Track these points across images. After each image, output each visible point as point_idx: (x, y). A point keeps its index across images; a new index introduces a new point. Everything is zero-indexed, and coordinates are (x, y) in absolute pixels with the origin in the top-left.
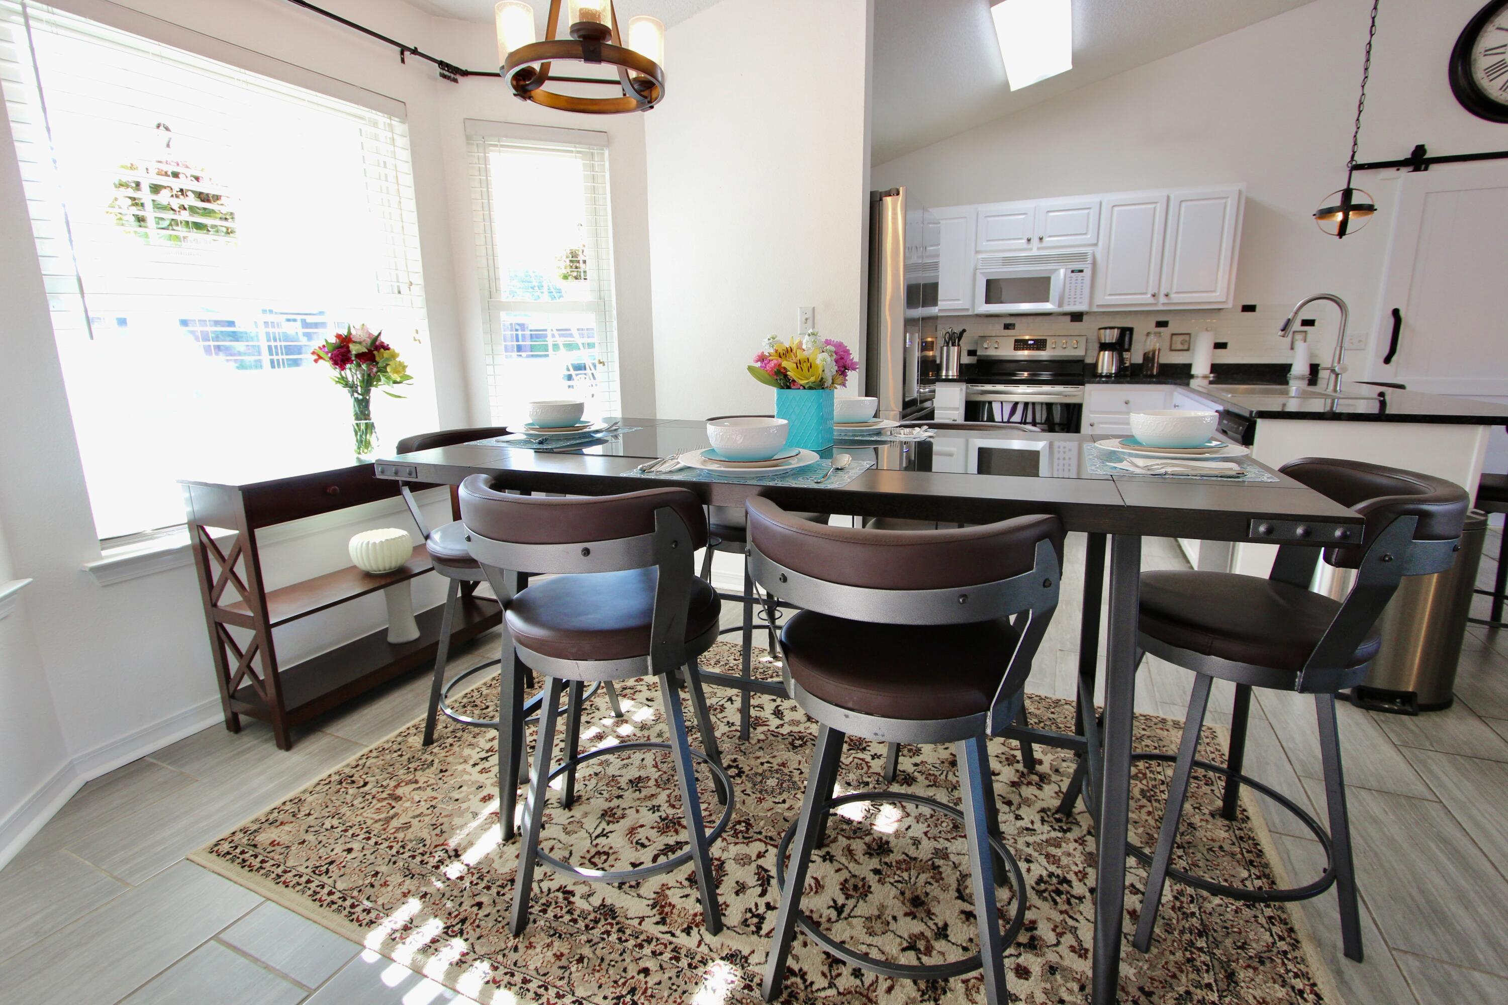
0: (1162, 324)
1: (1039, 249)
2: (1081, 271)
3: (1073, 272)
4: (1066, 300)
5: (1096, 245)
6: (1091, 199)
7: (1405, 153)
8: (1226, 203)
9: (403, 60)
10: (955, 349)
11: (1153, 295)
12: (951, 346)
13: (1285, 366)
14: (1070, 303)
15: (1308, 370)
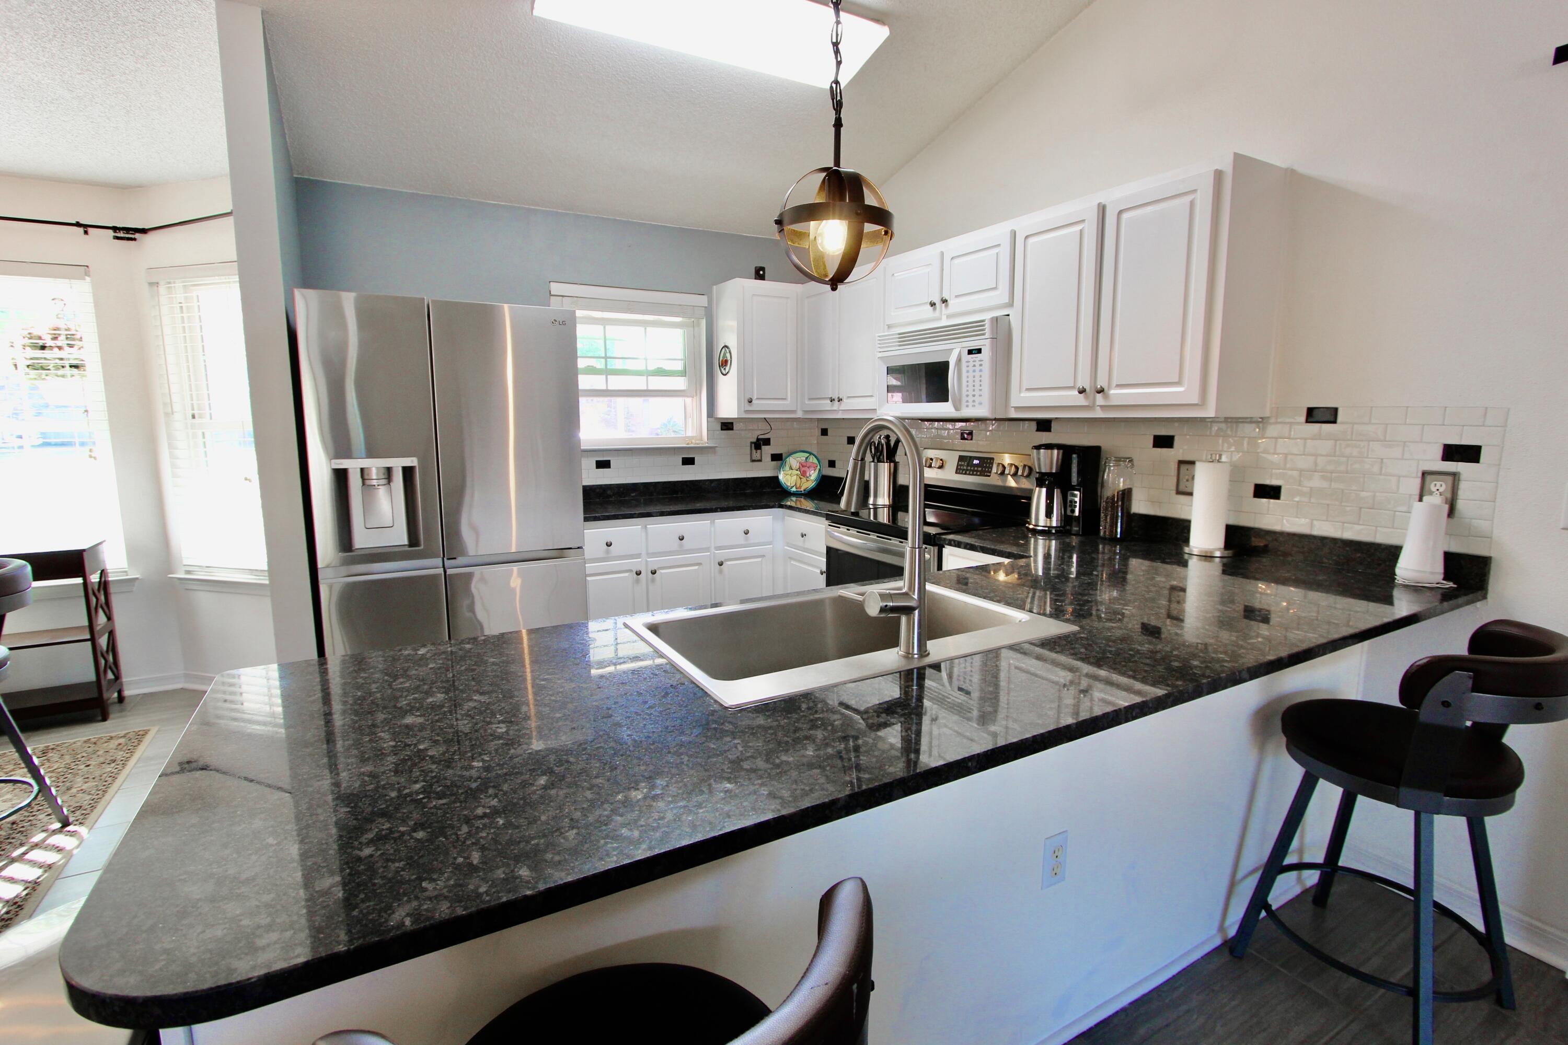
0: (1163, 442)
1: (949, 317)
2: (979, 351)
3: (970, 352)
4: (964, 399)
5: (1011, 304)
6: (998, 232)
8: (1192, 204)
9: (86, 233)
10: (885, 468)
11: (1082, 391)
12: (879, 461)
13: (1394, 552)
14: (970, 404)
15: (1439, 568)
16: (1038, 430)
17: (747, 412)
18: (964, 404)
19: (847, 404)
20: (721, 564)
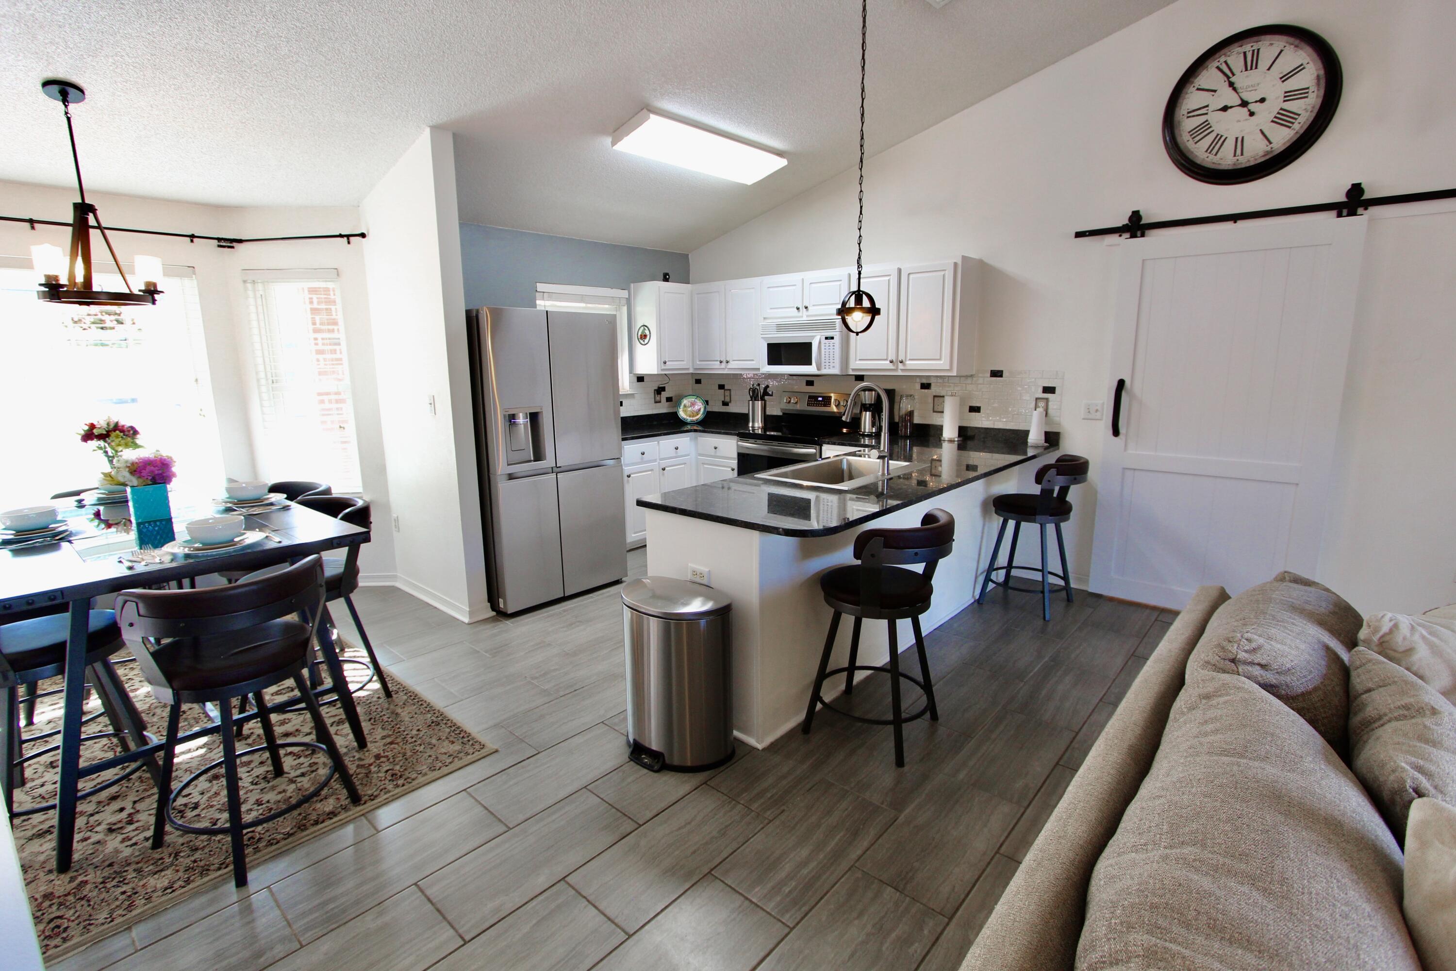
0: (926, 386)
1: (807, 316)
2: (832, 338)
3: (826, 338)
4: (823, 364)
6: (841, 273)
7: (1122, 220)
8: (944, 276)
9: (192, 241)
10: (759, 404)
11: (892, 362)
12: (755, 400)
13: (1027, 433)
14: (827, 367)
15: (1043, 438)
16: (856, 380)
17: (662, 370)
18: (823, 367)
19: (733, 365)
20: (664, 469)
